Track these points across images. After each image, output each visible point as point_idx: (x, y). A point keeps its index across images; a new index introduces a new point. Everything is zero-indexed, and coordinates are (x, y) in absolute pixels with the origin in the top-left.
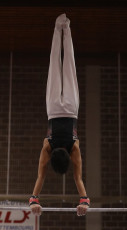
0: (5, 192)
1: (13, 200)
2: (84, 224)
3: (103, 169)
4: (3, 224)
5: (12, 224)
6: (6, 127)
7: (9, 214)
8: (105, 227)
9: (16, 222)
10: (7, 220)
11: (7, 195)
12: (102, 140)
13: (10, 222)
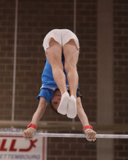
0: (9, 118)
1: (18, 127)
2: (95, 154)
3: (116, 95)
4: (8, 153)
5: (18, 153)
6: (12, 49)
7: (14, 142)
8: (118, 157)
9: (21, 150)
10: (12, 149)
11: (13, 122)
12: (115, 63)
13: (15, 150)
